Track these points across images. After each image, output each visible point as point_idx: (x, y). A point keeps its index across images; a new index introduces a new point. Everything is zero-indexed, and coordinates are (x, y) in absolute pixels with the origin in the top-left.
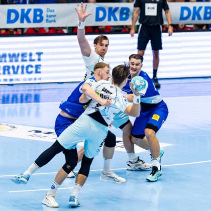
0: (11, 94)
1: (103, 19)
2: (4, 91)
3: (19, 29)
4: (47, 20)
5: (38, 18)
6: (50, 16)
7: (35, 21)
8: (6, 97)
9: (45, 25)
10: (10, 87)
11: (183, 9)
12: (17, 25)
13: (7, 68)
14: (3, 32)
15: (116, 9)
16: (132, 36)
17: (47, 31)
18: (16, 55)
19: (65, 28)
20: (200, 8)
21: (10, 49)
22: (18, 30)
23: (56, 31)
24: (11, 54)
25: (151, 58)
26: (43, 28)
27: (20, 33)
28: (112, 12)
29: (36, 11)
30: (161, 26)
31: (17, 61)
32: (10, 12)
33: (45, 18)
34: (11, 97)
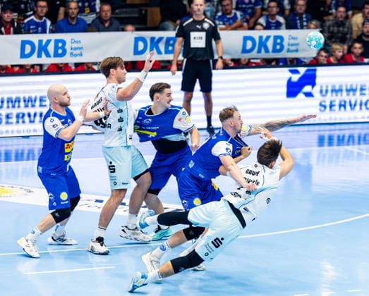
0: (26, 148)
1: (143, 52)
2: (17, 145)
3: (37, 65)
4: (71, 54)
5: (60, 51)
6: (76, 49)
7: (56, 55)
8: (20, 152)
9: (69, 59)
10: (26, 140)
11: (246, 39)
12: (34, 60)
13: (21, 115)
14: (17, 69)
15: (160, 39)
16: (174, 74)
17: (73, 68)
18: (33, 99)
19: (95, 64)
20: (268, 38)
21: (24, 92)
22: (36, 67)
23: (82, 68)
24: (27, 97)
25: (202, 102)
26: (67, 64)
27: (38, 71)
28: (155, 43)
29: (57, 41)
30: (211, 61)
31: (33, 106)
32: (24, 43)
33: (69, 51)
34: (26, 152)
